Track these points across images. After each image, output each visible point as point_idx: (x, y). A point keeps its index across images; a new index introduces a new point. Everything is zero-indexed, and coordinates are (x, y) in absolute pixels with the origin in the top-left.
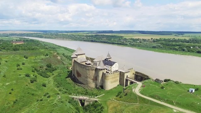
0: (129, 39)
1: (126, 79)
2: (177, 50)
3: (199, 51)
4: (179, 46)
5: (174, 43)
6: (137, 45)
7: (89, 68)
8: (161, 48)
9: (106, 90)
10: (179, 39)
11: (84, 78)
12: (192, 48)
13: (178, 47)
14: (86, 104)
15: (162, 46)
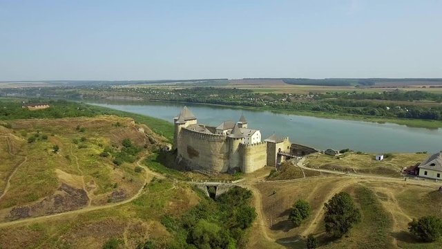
0: (265, 95)
1: (278, 154)
2: (361, 114)
3: (401, 113)
4: (363, 106)
5: (354, 101)
6: (282, 106)
7: (215, 138)
8: (330, 110)
9: (246, 172)
10: (363, 93)
11: (204, 157)
12: (388, 108)
13: (363, 108)
14: (218, 193)
15: (331, 106)
